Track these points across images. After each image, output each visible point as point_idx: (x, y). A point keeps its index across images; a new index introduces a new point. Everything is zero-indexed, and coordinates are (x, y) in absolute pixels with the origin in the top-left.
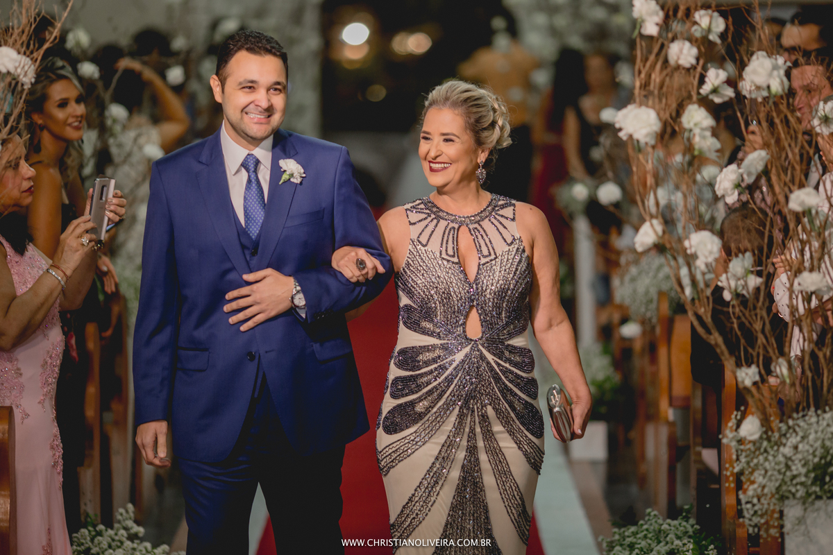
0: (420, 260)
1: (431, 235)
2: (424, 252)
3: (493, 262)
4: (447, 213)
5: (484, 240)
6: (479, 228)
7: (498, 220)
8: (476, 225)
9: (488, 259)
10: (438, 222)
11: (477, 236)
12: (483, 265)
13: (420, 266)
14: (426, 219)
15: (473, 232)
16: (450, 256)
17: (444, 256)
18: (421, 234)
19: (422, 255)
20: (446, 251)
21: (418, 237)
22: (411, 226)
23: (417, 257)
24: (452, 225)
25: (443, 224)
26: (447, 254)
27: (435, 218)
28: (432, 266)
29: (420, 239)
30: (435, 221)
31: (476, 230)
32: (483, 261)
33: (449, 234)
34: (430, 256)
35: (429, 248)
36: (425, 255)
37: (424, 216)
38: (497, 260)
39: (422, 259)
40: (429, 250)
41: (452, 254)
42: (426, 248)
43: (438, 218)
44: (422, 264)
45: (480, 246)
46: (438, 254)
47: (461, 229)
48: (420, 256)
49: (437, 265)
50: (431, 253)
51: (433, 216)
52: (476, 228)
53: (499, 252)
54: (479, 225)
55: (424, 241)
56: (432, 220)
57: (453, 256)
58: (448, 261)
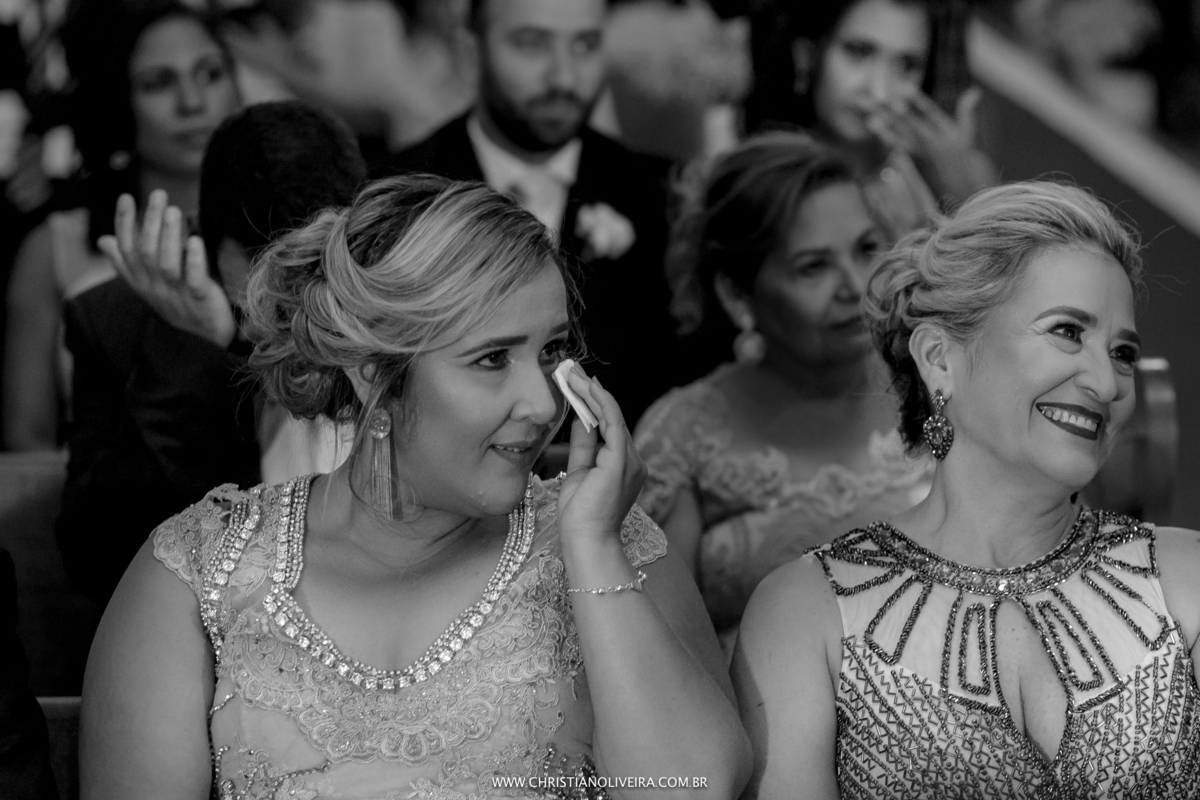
0: (876, 708)
1: (907, 632)
2: (888, 678)
3: (1114, 701)
4: (954, 566)
5: (1076, 638)
6: (1056, 603)
7: (1112, 579)
8: (1046, 596)
9: (1093, 694)
10: (928, 590)
11: (1051, 627)
12: (1082, 709)
13: (877, 722)
14: (885, 579)
15: (1039, 619)
16: (975, 690)
17: (955, 690)
18: (874, 623)
19: (883, 691)
20: (961, 674)
21: (870, 631)
22: (840, 599)
23: (869, 699)
24: (971, 600)
25: (942, 598)
26: (965, 686)
27: (917, 578)
28: (916, 722)
29: (876, 638)
30: (916, 590)
31: (1047, 612)
32: (1080, 698)
33: (965, 631)
34: (909, 693)
35: (904, 668)
36: (893, 689)
37: (880, 572)
38: (1125, 694)
39: (883, 702)
40: (908, 673)
41: (979, 683)
42: (897, 668)
43: (927, 579)
44: (883, 718)
45: (1064, 657)
46: (937, 688)
47: (1000, 613)
48: (875, 692)
49: (934, 718)
50: (912, 683)
51: (909, 573)
52: (1047, 605)
53: (1126, 671)
54: (1055, 592)
55: (889, 646)
56: (909, 582)
57: (986, 691)
58: (970, 705)
